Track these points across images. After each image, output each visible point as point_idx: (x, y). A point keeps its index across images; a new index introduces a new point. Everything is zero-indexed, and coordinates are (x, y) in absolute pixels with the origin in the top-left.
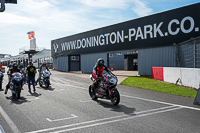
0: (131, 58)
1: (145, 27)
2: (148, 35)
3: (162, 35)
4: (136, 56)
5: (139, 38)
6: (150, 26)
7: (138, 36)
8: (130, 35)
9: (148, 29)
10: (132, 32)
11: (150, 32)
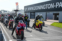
4: (58, 14)
8: (57, 5)
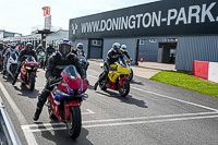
0: (167, 47)
1: (191, 8)
2: (194, 18)
3: (212, 19)
4: (174, 46)
5: (181, 22)
6: (197, 7)
7: (179, 19)
8: (170, 18)
10: (172, 14)
11: (196, 15)
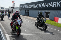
3: (60, 6)
6: (56, 2)
7: (51, 5)
9: (55, 3)
10: (49, 4)
